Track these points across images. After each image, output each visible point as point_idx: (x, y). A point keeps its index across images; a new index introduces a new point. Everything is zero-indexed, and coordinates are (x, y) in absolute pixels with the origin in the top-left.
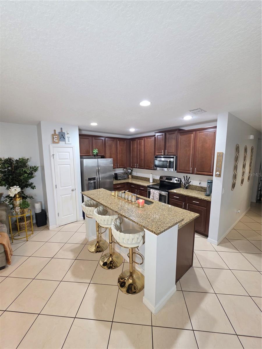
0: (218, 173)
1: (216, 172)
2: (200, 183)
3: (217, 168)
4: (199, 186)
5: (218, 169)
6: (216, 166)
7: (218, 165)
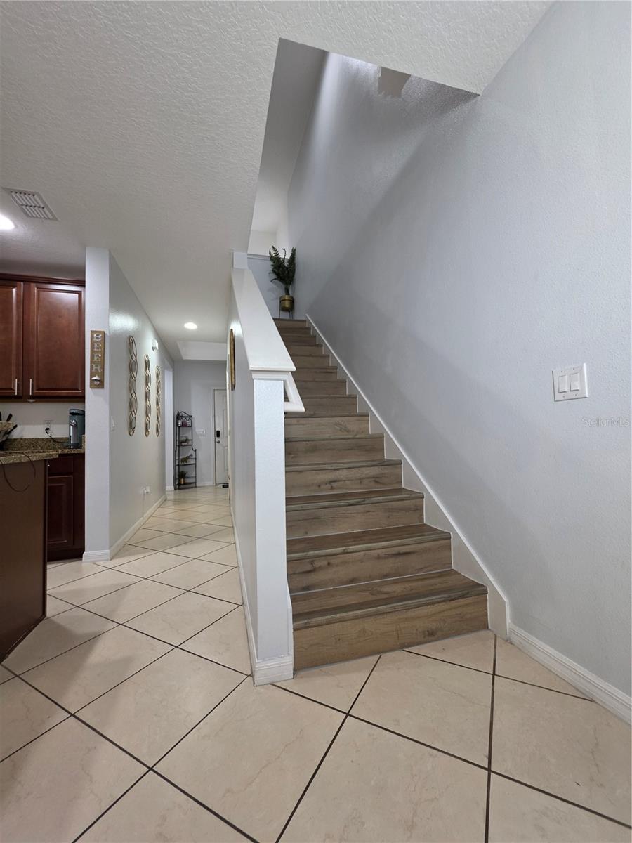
0: (96, 378)
1: (91, 377)
2: (48, 429)
3: (94, 368)
4: (46, 436)
5: (96, 369)
6: (92, 362)
7: (95, 360)
